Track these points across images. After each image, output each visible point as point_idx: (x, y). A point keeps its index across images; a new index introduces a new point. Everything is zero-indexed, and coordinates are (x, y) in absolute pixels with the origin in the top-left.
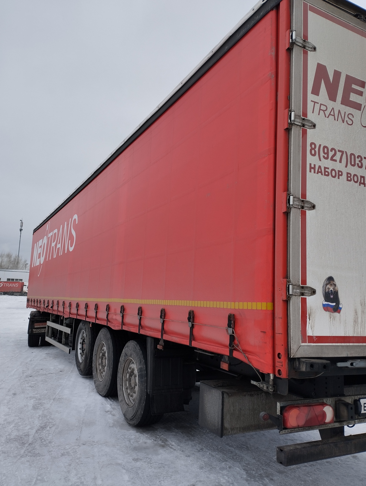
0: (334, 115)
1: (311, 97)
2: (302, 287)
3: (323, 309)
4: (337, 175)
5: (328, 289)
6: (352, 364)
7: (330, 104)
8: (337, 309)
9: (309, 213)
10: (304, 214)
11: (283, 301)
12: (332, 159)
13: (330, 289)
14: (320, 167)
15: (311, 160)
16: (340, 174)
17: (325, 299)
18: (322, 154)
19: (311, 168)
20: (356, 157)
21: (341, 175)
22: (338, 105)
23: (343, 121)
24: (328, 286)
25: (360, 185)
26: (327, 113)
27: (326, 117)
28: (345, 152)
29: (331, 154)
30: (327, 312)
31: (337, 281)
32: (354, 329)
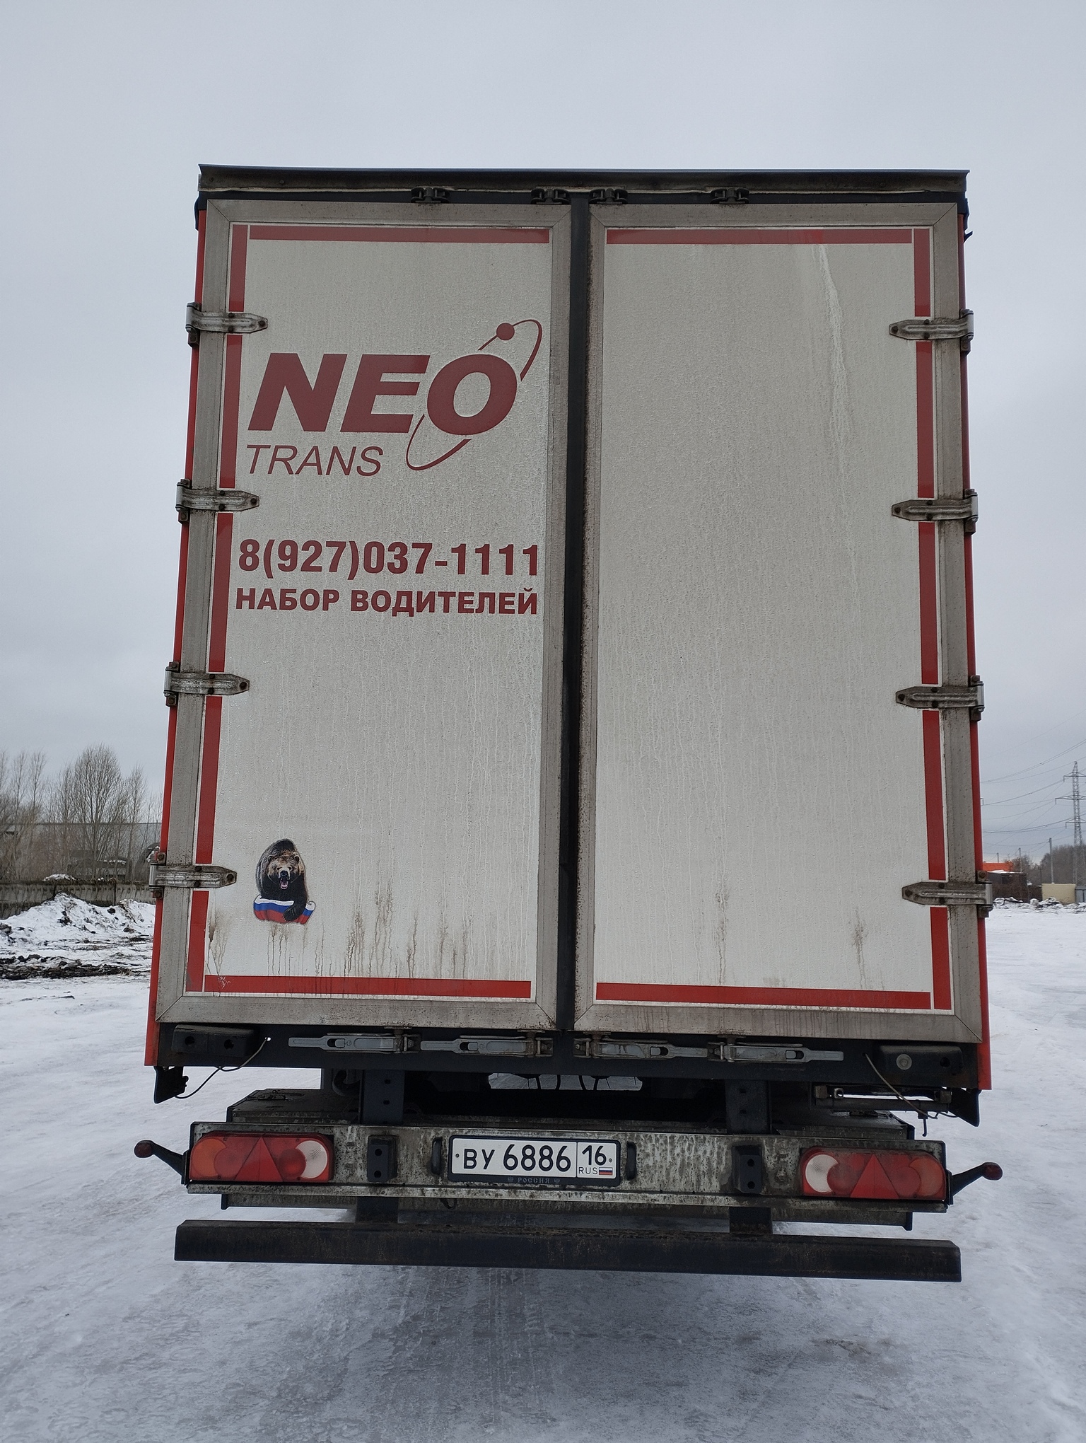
0: (318, 464)
2: (197, 869)
4: (321, 601)
6: (331, 1043)
8: (299, 913)
9: (230, 704)
10: (214, 706)
12: (306, 568)
13: (278, 869)
14: (268, 592)
16: (331, 597)
17: (262, 892)
18: (276, 561)
19: (241, 597)
20: (386, 548)
21: (336, 599)
22: (333, 435)
23: (347, 472)
24: (276, 862)
25: (394, 615)
27: (291, 472)
28: (348, 544)
29: (302, 557)
32: (348, 960)
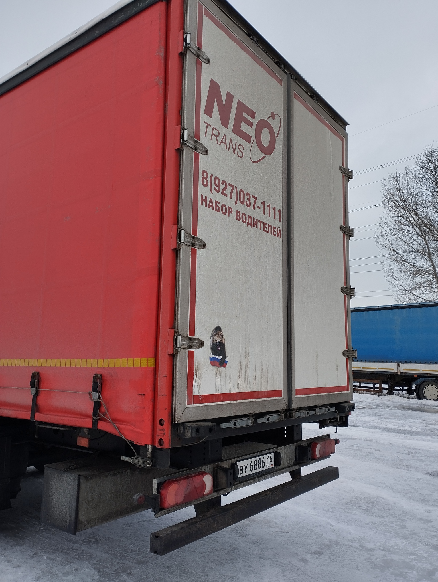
0: (226, 144)
1: (204, 117)
2: (190, 339)
3: (210, 364)
4: (227, 211)
5: (216, 340)
6: (235, 424)
7: (223, 130)
8: (223, 363)
9: (200, 252)
10: (194, 253)
11: (169, 355)
12: (223, 193)
13: (217, 340)
14: (211, 200)
15: (203, 191)
16: (230, 210)
17: (212, 352)
18: (213, 186)
19: (202, 200)
20: (245, 194)
21: (231, 212)
22: (228, 132)
23: (234, 153)
24: (216, 337)
25: (248, 226)
26: (220, 139)
27: (218, 143)
28: (235, 187)
29: (222, 187)
30: (214, 367)
31: (224, 332)
32: (238, 384)
